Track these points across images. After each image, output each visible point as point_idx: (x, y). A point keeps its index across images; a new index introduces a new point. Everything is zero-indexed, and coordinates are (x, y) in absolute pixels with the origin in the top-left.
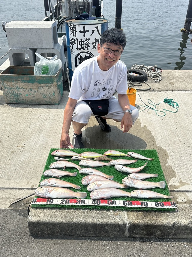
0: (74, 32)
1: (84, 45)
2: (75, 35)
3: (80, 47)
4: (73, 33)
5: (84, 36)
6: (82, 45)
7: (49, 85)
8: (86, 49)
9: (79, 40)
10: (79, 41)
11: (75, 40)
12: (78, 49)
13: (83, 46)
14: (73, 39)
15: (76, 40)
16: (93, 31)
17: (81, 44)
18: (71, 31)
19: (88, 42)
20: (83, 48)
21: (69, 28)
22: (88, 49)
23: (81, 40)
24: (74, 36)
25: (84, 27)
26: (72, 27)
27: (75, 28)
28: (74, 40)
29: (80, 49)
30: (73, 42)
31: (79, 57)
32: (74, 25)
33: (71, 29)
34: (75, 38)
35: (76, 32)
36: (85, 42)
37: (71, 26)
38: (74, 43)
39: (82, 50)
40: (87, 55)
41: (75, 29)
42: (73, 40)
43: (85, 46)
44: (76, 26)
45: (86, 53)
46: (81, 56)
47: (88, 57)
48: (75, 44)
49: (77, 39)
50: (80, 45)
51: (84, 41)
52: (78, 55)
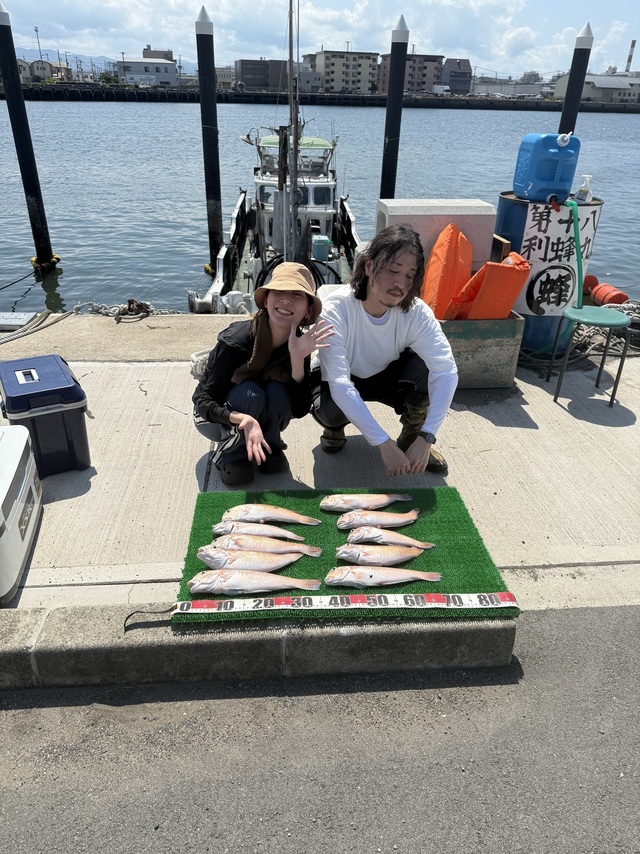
0: (544, 223)
1: (562, 250)
2: (543, 229)
3: (551, 255)
4: (540, 224)
5: (567, 231)
6: (557, 251)
7: (505, 340)
8: (564, 260)
9: (553, 240)
10: (553, 244)
11: (541, 241)
12: (544, 260)
13: (560, 253)
14: (536, 238)
15: (545, 240)
16: (588, 219)
17: (555, 248)
18: (533, 220)
19: (572, 243)
20: (558, 257)
21: (530, 213)
22: (568, 260)
23: (559, 239)
24: (539, 230)
25: (571, 212)
26: (539, 211)
27: (549, 213)
28: (537, 241)
29: (550, 260)
30: (535, 244)
31: (543, 278)
33: (535, 217)
34: (541, 235)
35: (549, 221)
36: (566, 245)
37: (536, 208)
38: (536, 247)
39: (556, 263)
40: (564, 273)
41: (548, 216)
42: (533, 242)
43: (563, 253)
45: (564, 268)
46: (548, 275)
47: (564, 277)
48: (540, 248)
49: (548, 238)
50: (552, 250)
51: (563, 243)
52: (544, 272)
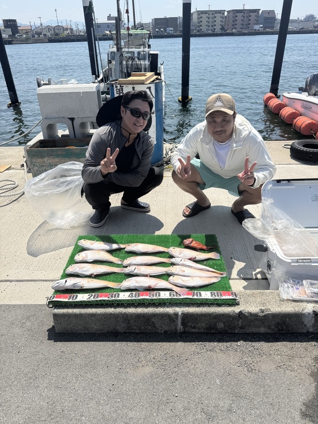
18: (117, 93)
21: (115, 89)
25: (133, 88)
26: (118, 88)
27: (122, 89)
32: (121, 86)
41: (122, 91)
44: (123, 86)
